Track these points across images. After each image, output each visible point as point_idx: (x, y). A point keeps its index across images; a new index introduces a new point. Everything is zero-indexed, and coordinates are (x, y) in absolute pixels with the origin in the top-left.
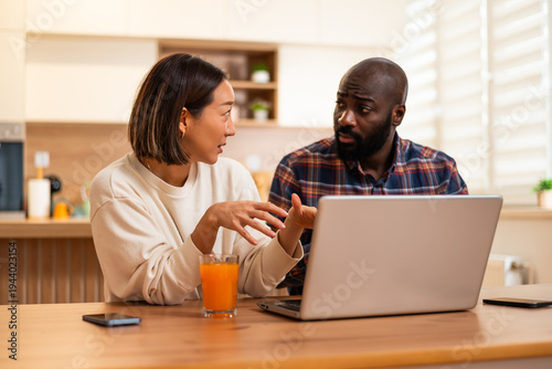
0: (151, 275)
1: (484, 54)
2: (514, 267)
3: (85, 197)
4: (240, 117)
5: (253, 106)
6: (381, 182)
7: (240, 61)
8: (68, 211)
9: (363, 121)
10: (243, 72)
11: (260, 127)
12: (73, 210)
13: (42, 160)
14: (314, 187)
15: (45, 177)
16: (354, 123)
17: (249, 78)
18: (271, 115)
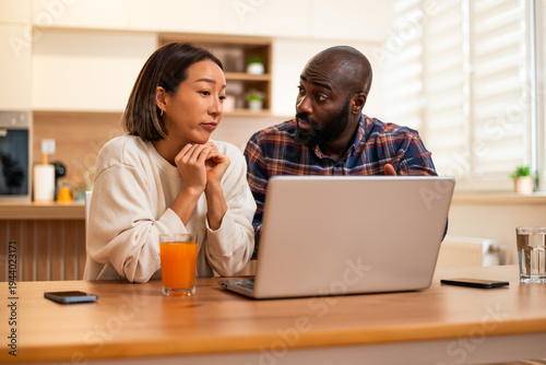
0: (134, 242)
1: (466, 48)
2: (491, 250)
3: (88, 181)
4: (236, 106)
5: (248, 96)
6: (340, 162)
7: (237, 54)
8: (71, 195)
9: (319, 108)
10: (239, 64)
11: (255, 117)
12: (75, 194)
13: (49, 147)
14: (279, 164)
15: (51, 163)
16: (310, 110)
17: (245, 70)
18: (266, 105)
